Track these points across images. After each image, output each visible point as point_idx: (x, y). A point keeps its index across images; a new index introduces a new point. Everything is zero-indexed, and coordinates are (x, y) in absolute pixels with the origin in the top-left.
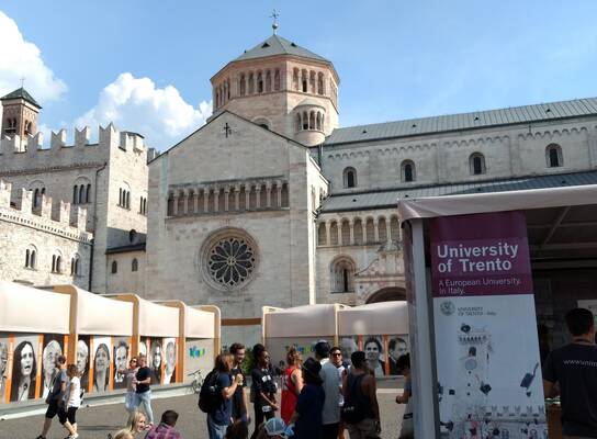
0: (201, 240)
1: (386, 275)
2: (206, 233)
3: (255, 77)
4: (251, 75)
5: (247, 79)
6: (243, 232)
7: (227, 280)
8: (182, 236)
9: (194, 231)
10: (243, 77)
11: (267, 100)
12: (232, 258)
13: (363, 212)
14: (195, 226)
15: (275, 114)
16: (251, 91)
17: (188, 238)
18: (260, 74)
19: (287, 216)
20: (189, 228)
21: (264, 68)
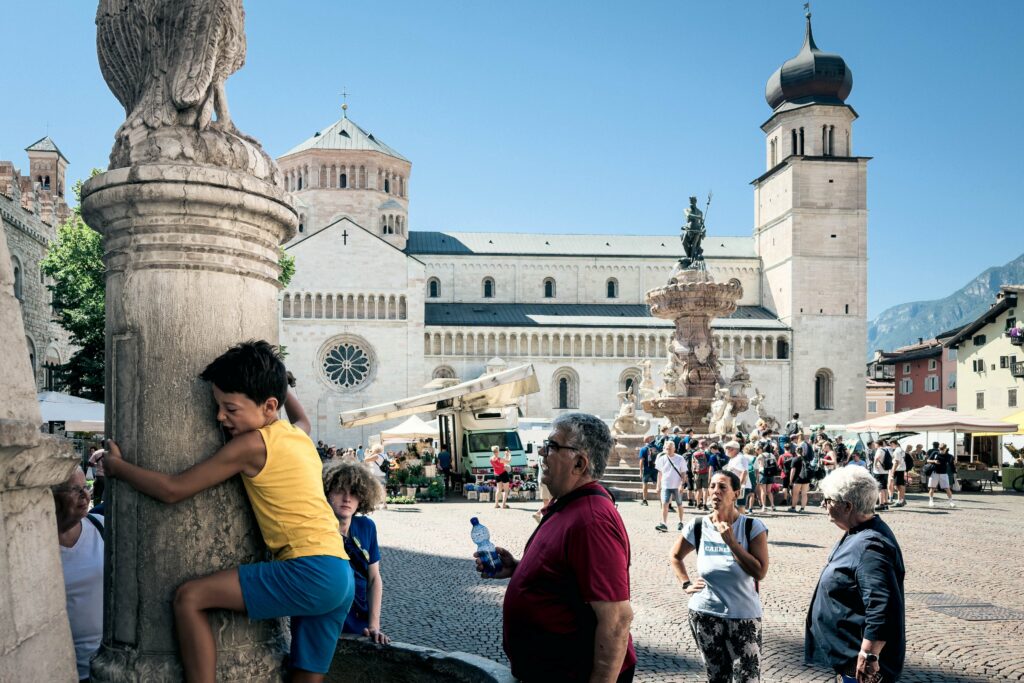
0: (320, 343)
2: (325, 338)
3: (338, 170)
4: (334, 167)
5: (328, 170)
6: (362, 340)
7: (342, 382)
8: (299, 338)
9: (312, 334)
10: (324, 167)
11: (352, 196)
12: (347, 362)
13: (465, 328)
14: (312, 329)
15: (360, 213)
16: (333, 185)
17: (305, 340)
18: (343, 167)
19: (404, 328)
20: (306, 331)
21: (348, 162)
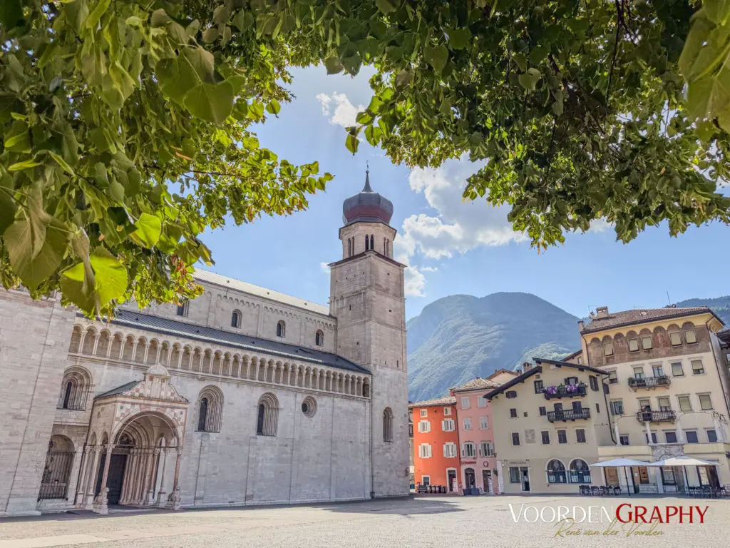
1: (149, 398)
19: (48, 308)
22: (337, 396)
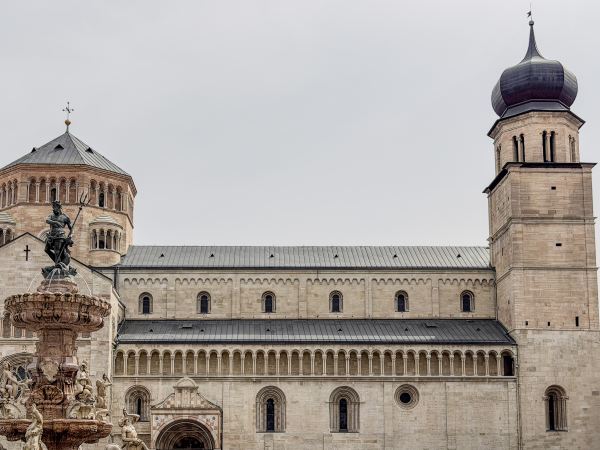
3: (48, 184)
5: (38, 185)
13: (161, 346)
16: (42, 199)
18: (53, 181)
19: (87, 346)
21: (58, 176)
22: (453, 380)
